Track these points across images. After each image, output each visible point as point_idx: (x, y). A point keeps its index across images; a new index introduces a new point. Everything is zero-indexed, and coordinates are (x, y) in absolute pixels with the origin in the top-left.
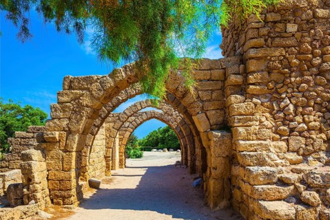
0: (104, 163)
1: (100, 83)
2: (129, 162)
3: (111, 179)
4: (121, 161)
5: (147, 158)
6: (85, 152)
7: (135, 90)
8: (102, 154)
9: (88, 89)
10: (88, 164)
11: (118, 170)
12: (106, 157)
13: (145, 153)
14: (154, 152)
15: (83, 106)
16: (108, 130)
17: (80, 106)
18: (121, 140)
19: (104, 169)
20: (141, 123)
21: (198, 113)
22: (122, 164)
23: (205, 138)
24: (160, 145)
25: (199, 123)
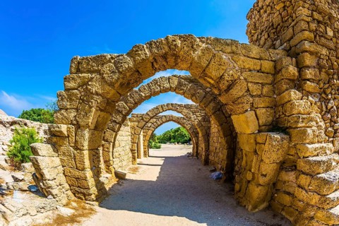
0: (130, 155)
1: (115, 63)
2: (152, 152)
3: (137, 169)
4: (145, 152)
5: (164, 149)
6: (108, 148)
7: (160, 86)
8: (128, 148)
9: (98, 72)
10: (111, 158)
11: (143, 159)
12: (132, 150)
13: (163, 145)
14: (168, 145)
15: (92, 93)
16: (133, 128)
17: (89, 94)
18: (144, 136)
19: (131, 159)
20: (161, 124)
21: (247, 111)
22: (146, 154)
23: (252, 141)
24: (172, 140)
25: (247, 122)
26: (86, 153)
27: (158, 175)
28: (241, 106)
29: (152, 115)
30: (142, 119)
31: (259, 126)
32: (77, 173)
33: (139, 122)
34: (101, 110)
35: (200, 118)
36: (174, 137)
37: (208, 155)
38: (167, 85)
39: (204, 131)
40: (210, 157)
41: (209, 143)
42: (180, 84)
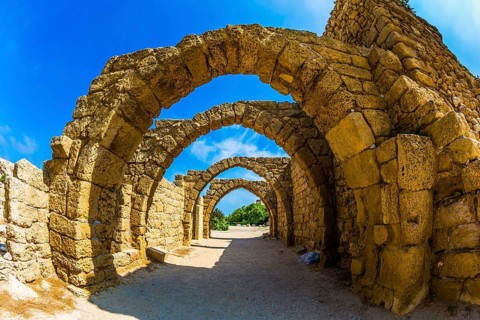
0: (181, 230)
2: (214, 233)
3: (188, 251)
4: (205, 230)
5: (232, 231)
6: (139, 204)
8: (178, 218)
9: (135, 67)
11: (201, 240)
12: (185, 224)
13: (230, 227)
14: (238, 227)
16: (188, 190)
17: (114, 92)
18: (205, 208)
19: (181, 237)
20: (227, 192)
21: (349, 111)
22: (205, 234)
23: (371, 161)
24: (244, 221)
25: (355, 129)
26: (86, 187)
27: (218, 260)
28: (339, 104)
29: (214, 173)
30: (202, 178)
31: (375, 137)
32: (65, 224)
33: (196, 182)
34: (127, 120)
35: (278, 176)
36: (246, 217)
37: (293, 230)
38: (231, 113)
39: (285, 194)
40: (296, 233)
41: (292, 212)
42: (248, 111)
